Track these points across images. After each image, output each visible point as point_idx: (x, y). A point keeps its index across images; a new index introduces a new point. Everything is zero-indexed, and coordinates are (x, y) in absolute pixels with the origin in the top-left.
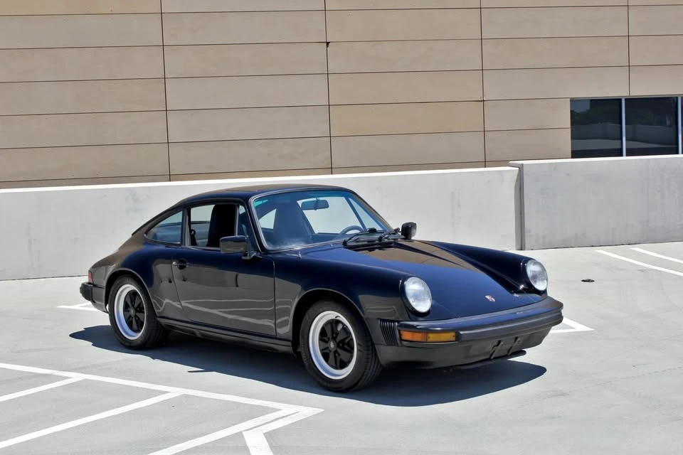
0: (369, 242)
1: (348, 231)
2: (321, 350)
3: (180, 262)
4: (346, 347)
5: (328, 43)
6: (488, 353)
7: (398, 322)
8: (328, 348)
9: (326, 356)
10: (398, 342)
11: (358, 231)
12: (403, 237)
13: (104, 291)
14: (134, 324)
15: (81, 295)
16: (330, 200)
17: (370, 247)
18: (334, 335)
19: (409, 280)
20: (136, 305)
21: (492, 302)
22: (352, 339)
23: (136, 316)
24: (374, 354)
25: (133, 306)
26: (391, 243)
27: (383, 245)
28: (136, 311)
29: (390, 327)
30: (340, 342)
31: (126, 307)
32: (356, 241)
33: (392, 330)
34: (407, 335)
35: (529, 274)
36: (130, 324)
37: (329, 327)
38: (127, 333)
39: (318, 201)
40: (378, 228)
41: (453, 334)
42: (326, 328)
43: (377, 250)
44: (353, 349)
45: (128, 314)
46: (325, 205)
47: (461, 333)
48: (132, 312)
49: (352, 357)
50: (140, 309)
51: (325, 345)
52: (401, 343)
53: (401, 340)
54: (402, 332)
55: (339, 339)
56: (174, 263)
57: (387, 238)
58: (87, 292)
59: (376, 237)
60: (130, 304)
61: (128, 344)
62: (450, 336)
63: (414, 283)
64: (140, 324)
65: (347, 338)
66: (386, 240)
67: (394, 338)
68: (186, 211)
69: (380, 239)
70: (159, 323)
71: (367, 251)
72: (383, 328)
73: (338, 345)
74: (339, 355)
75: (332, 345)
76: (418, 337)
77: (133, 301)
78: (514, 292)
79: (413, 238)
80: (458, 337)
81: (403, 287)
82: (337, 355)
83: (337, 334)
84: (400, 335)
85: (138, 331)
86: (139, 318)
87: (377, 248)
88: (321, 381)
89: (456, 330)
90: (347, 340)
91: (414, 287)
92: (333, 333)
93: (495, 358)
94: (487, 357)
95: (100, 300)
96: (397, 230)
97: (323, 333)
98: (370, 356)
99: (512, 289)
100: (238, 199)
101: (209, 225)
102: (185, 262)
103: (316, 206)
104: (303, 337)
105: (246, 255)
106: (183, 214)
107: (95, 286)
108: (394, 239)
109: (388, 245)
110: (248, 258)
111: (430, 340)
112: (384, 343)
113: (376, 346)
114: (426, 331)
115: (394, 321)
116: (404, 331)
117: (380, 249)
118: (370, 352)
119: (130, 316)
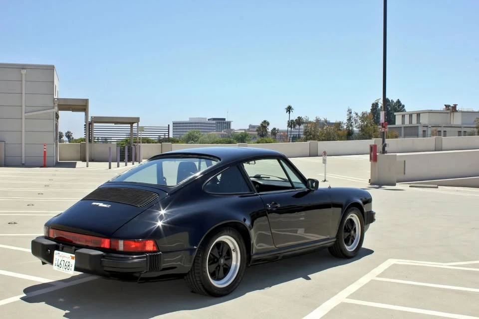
48: (222, 261)
55: (354, 228)
75: (352, 232)
102: (276, 204)
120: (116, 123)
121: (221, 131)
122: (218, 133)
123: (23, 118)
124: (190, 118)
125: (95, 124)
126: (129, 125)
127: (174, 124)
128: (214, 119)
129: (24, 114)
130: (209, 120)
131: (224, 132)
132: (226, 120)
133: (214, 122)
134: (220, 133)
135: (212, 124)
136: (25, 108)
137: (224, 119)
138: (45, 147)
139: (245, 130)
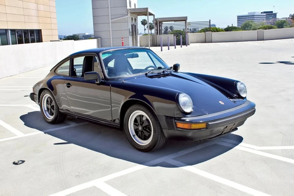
0: (158, 73)
1: (148, 68)
3: (68, 84)
4: (147, 129)
6: (221, 131)
7: (175, 118)
8: (138, 129)
10: (175, 128)
11: (153, 68)
12: (174, 71)
13: (38, 96)
16: (139, 53)
17: (159, 76)
18: (142, 123)
19: (181, 95)
21: (223, 105)
24: (162, 134)
26: (169, 74)
27: (165, 75)
29: (171, 120)
30: (144, 127)
32: (152, 73)
33: (172, 122)
34: (180, 125)
35: (238, 89)
39: (133, 54)
40: (163, 67)
41: (205, 124)
42: (137, 119)
43: (162, 78)
44: (151, 131)
46: (137, 56)
47: (209, 123)
48: (49, 106)
51: (136, 127)
52: (177, 129)
53: (177, 127)
55: (144, 125)
56: (65, 85)
57: (166, 71)
59: (162, 71)
62: (203, 125)
63: (183, 97)
66: (166, 73)
67: (173, 125)
69: (163, 72)
70: (60, 112)
71: (157, 78)
72: (167, 121)
73: (143, 128)
74: (144, 133)
75: (140, 128)
76: (186, 126)
78: (230, 98)
79: (178, 71)
80: (207, 125)
81: (178, 99)
83: (143, 123)
84: (176, 125)
87: (162, 77)
89: (207, 122)
90: (148, 127)
92: (141, 122)
93: (224, 133)
94: (220, 133)
96: (171, 68)
97: (136, 121)
100: (94, 53)
101: (82, 66)
102: (70, 84)
103: (133, 56)
105: (97, 81)
106: (70, 61)
107: (35, 94)
108: (170, 72)
109: (168, 75)
110: (98, 83)
111: (193, 128)
112: (168, 129)
113: (163, 130)
114: (191, 123)
115: (172, 117)
116: (178, 123)
117: (164, 77)
120: (175, 21)
121: (270, 20)
122: (268, 21)
123: (110, 23)
124: (249, 13)
125: (163, 23)
126: (184, 22)
127: (238, 17)
128: (265, 12)
129: (110, 20)
130: (261, 13)
131: (272, 20)
132: (273, 12)
133: (265, 14)
134: (269, 21)
135: (263, 15)
136: (111, 17)
137: (272, 12)
138: (123, 40)
139: (286, 18)
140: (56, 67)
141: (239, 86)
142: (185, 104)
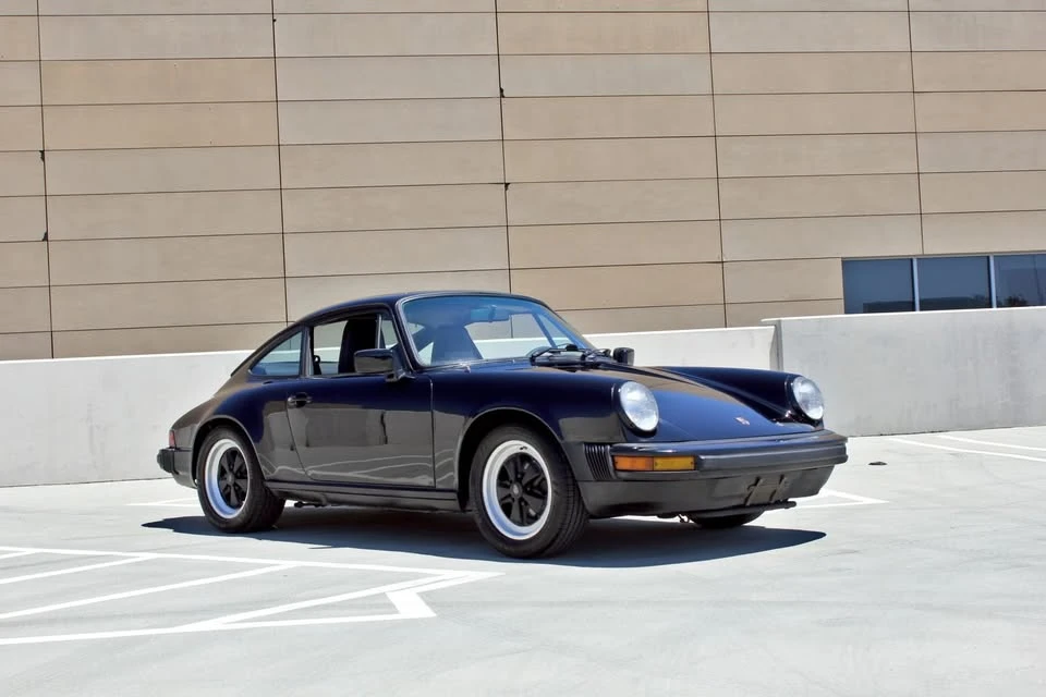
2: (501, 501)
3: (298, 397)
4: (536, 490)
5: (507, 185)
6: (741, 496)
7: (611, 444)
8: (510, 495)
9: (507, 509)
10: (612, 473)
12: (616, 360)
13: (190, 455)
14: (231, 495)
15: (158, 466)
17: (568, 365)
18: (519, 476)
19: (625, 385)
20: (235, 470)
21: (746, 425)
22: (545, 479)
23: (235, 484)
24: (577, 497)
25: (231, 470)
28: (236, 477)
29: (600, 453)
30: (527, 485)
31: (222, 473)
32: (549, 359)
33: (602, 457)
34: (624, 463)
35: (798, 398)
36: (227, 498)
37: (512, 465)
38: (222, 510)
41: (691, 460)
42: (506, 468)
44: (546, 493)
45: (224, 483)
46: (505, 318)
47: (703, 457)
48: (230, 478)
49: (545, 504)
50: (241, 474)
51: (506, 492)
52: (616, 475)
53: (616, 470)
54: (616, 459)
55: (525, 481)
56: (289, 399)
58: (167, 460)
59: (578, 354)
60: (227, 470)
61: (223, 526)
62: (687, 463)
63: (632, 389)
64: (241, 496)
65: (537, 478)
67: (606, 467)
68: (307, 330)
70: (267, 490)
72: (589, 456)
73: (524, 489)
74: (526, 504)
75: (516, 490)
76: (640, 464)
77: (231, 464)
78: (777, 420)
80: (698, 464)
81: (617, 397)
82: (523, 504)
83: (523, 474)
84: (614, 463)
85: (239, 506)
86: (240, 488)
88: (501, 545)
89: (695, 455)
90: (536, 483)
91: (633, 397)
92: (517, 474)
93: (751, 506)
94: (740, 501)
95: (185, 469)
97: (502, 474)
98: (571, 500)
99: (773, 416)
100: (381, 304)
102: (304, 396)
103: (492, 317)
104: (474, 483)
105: (391, 376)
106: (303, 336)
107: (178, 449)
110: (394, 379)
111: (657, 468)
112: (592, 479)
113: (580, 485)
114: (653, 455)
115: (604, 444)
116: (620, 457)
118: (571, 494)
119: (227, 486)
140: (253, 359)
141: (800, 390)
142: (636, 410)
